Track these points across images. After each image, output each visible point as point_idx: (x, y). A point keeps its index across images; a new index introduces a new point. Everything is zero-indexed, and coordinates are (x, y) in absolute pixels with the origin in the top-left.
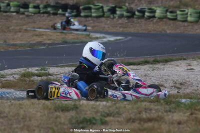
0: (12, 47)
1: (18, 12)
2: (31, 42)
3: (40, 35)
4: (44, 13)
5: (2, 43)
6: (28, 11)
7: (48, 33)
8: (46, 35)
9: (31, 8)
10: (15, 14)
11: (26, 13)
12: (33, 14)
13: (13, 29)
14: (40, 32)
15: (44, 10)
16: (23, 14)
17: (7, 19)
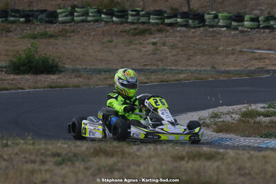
0: (223, 75)
1: (228, 27)
2: (249, 68)
3: (262, 59)
4: (265, 28)
5: (209, 69)
6: (243, 26)
7: (272, 56)
8: (269, 59)
9: (247, 21)
10: (224, 29)
11: (240, 28)
12: (249, 30)
13: (223, 50)
14: (260, 54)
15: (265, 24)
16: (236, 29)
17: (213, 36)
